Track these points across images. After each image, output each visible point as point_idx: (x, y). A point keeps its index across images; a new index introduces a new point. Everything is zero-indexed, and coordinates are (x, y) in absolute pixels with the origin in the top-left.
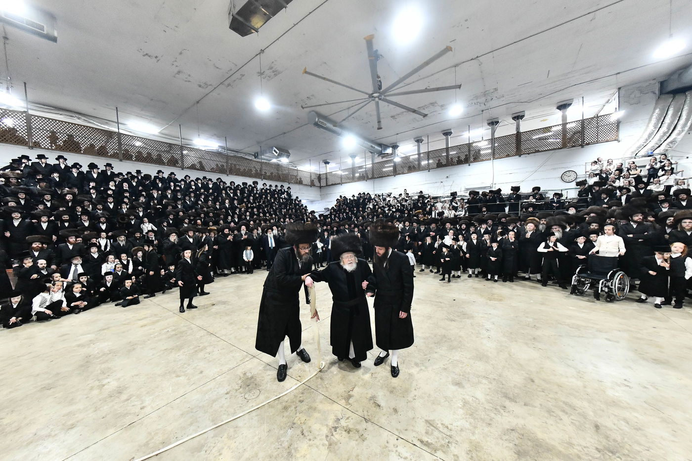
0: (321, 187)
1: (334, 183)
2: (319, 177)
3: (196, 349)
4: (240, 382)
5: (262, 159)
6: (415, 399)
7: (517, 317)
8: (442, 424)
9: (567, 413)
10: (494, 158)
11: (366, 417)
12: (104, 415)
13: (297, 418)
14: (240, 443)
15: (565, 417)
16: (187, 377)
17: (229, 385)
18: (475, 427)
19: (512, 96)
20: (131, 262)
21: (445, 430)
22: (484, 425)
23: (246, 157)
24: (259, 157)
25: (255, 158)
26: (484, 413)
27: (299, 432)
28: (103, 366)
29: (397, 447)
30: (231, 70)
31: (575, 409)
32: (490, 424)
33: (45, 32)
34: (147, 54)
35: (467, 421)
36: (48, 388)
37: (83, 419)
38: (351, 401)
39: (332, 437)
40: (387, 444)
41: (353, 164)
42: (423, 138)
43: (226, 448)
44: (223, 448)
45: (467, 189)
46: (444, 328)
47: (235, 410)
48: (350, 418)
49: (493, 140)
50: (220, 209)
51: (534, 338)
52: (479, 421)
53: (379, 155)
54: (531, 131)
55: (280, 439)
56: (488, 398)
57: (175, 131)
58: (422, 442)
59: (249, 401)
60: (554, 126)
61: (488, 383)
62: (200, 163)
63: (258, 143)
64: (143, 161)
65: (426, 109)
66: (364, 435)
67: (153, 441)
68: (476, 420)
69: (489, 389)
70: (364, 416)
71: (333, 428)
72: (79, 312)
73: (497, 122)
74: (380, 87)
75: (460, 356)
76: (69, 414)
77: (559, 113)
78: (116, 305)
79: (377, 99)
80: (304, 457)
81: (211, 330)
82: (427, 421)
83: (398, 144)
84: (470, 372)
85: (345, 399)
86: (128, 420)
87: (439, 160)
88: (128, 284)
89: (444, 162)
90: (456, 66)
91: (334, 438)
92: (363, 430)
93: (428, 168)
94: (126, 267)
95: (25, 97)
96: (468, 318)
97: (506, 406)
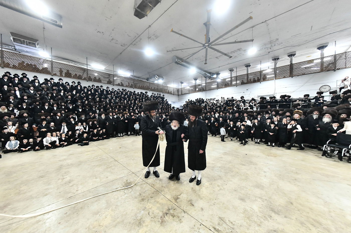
0: (178, 95)
1: (185, 93)
2: (178, 90)
3: (107, 167)
4: (124, 184)
5: (150, 81)
6: (215, 205)
7: (285, 166)
8: (229, 221)
9: (315, 226)
10: (276, 79)
11: (184, 210)
12: (60, 191)
13: (148, 205)
14: (117, 214)
15: (313, 229)
16: (100, 179)
17: (118, 185)
18: (250, 226)
19: (288, 42)
20: (87, 126)
21: (230, 225)
22: (256, 225)
23: (143, 80)
24: (149, 80)
25: (147, 81)
26: (256, 218)
27: (147, 213)
28: (66, 170)
29: (199, 229)
30: (135, 37)
31: (321, 225)
32: (259, 225)
33: (58, 24)
34: (99, 32)
35: (245, 221)
36: (42, 177)
37: (51, 192)
38: (178, 201)
39: (164, 218)
40: (194, 227)
41: (196, 83)
42: (234, 69)
43: (109, 215)
44: (108, 215)
45: (259, 96)
46: (238, 169)
47: (118, 197)
48: (176, 210)
49: (275, 69)
50: (127, 104)
51: (295, 179)
52: (252, 223)
53: (209, 79)
54: (300, 63)
55: (137, 215)
56: (261, 210)
57: (111, 68)
58: (215, 229)
59: (126, 194)
60: (315, 59)
61: (261, 201)
62: (121, 83)
63: (149, 73)
64: (97, 82)
65: (235, 52)
66: (182, 219)
67: (78, 206)
68: (251, 222)
69: (262, 205)
70: (184, 209)
71: (165, 213)
72: (63, 147)
73: (278, 59)
74: (209, 41)
75: (246, 184)
76: (46, 189)
77: (319, 52)
78: (78, 145)
79: (207, 47)
80: (147, 226)
81: (116, 159)
82: (220, 218)
83: (219, 73)
84: (251, 193)
85: (175, 199)
86: (70, 195)
87: (243, 81)
88: (85, 135)
89: (245, 81)
90: (253, 27)
91: (165, 219)
92: (182, 217)
93: (236, 85)
94: (85, 129)
95: (51, 53)
96: (253, 165)
97: (272, 216)
